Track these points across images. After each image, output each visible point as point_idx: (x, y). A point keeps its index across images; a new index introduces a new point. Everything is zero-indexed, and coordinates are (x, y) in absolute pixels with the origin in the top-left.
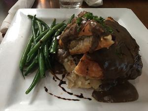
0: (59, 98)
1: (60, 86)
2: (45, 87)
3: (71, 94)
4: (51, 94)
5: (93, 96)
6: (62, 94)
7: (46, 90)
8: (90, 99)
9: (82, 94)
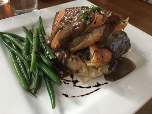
0: (83, 96)
1: (76, 86)
2: (63, 94)
3: (90, 87)
4: (74, 97)
5: (106, 80)
6: (82, 91)
7: (67, 96)
8: (107, 83)
9: (98, 83)
